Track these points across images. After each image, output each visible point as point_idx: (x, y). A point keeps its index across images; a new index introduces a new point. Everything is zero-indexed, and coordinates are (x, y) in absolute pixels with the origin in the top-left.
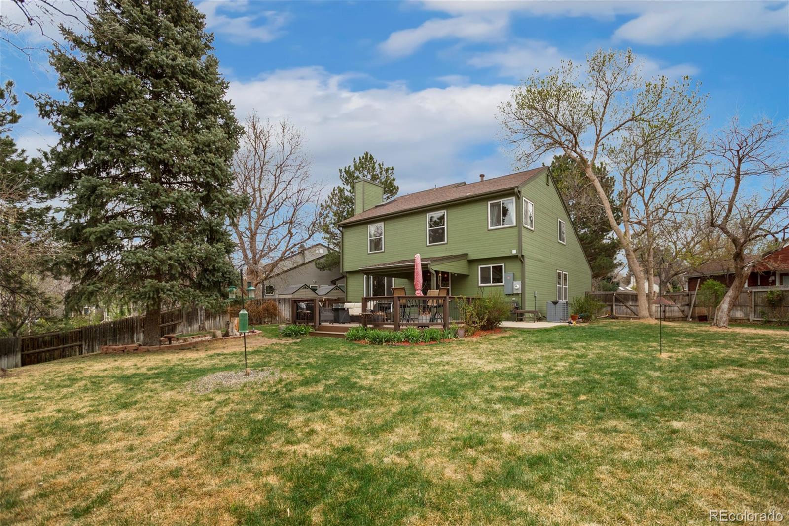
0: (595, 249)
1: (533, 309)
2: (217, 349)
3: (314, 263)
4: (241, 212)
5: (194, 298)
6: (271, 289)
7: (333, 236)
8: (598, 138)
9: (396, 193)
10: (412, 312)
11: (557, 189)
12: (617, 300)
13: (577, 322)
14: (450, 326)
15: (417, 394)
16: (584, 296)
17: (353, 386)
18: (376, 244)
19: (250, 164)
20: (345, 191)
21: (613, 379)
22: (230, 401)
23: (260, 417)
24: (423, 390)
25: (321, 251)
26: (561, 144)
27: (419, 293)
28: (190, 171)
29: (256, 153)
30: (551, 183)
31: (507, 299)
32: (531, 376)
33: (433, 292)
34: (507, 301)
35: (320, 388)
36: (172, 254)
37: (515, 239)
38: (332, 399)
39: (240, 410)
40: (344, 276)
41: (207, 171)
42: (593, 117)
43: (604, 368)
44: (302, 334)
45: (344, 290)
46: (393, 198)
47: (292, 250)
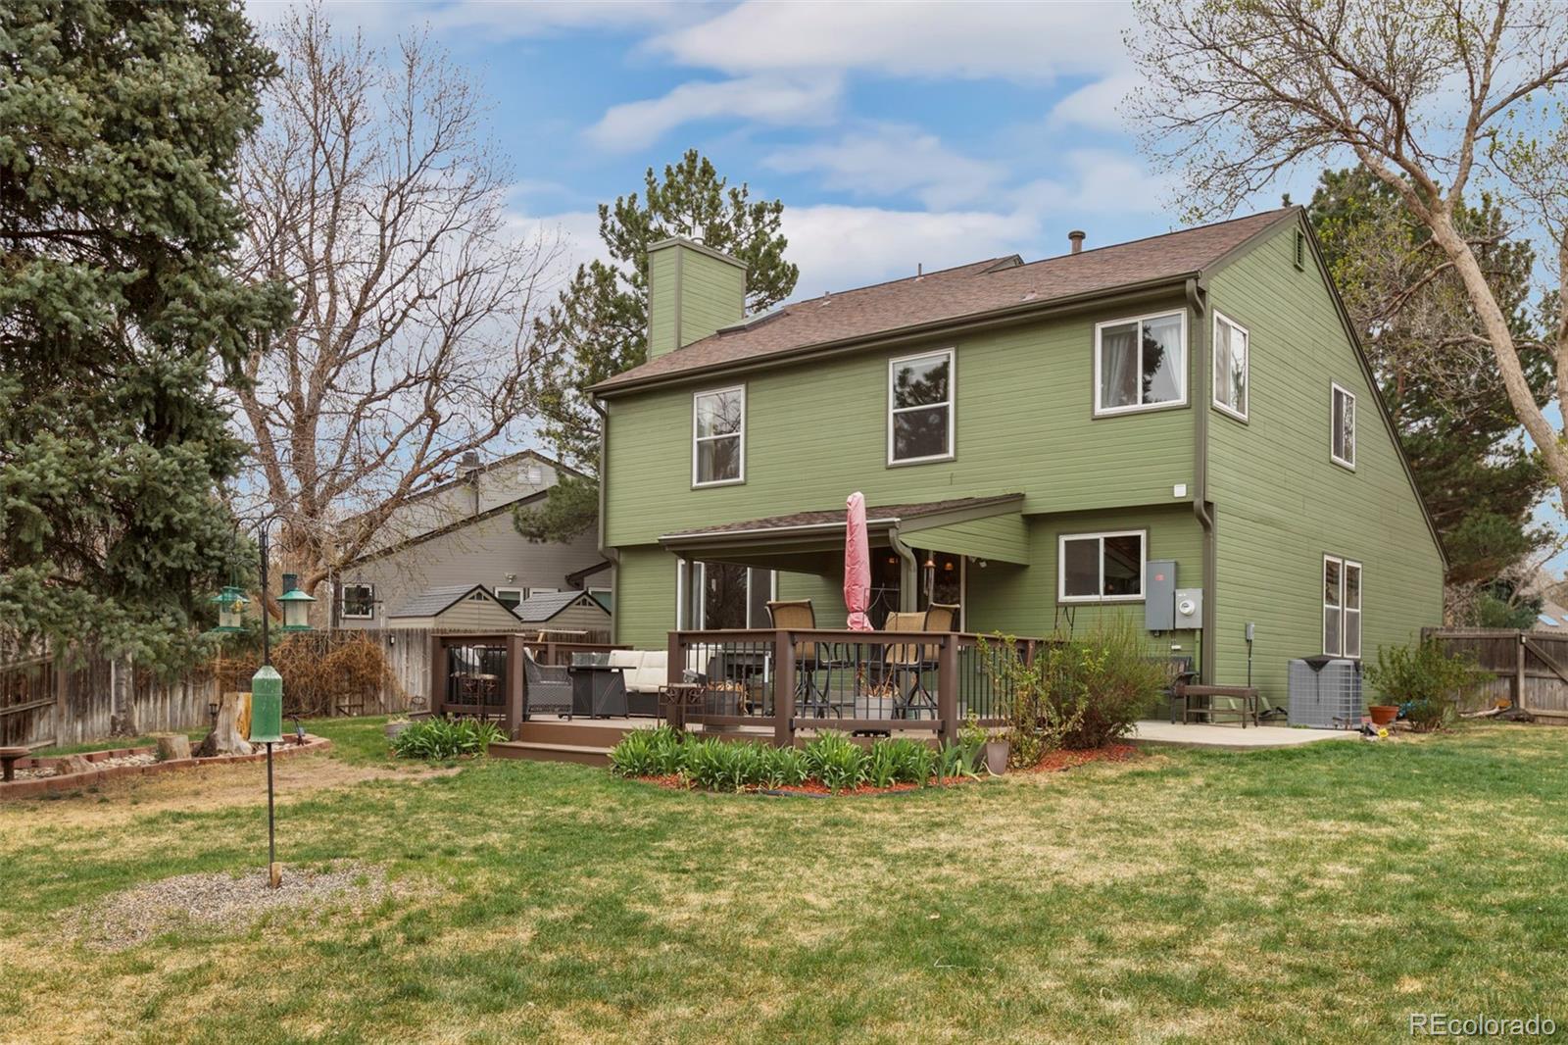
0: (1455, 486)
1: (1240, 683)
2: (172, 797)
3: (509, 516)
4: (266, 341)
5: (96, 626)
6: (362, 600)
7: (575, 426)
8: (1476, 111)
9: (787, 291)
10: (837, 684)
11: (1330, 281)
12: (1533, 659)
13: (1393, 731)
14: (962, 733)
15: (846, 960)
16: (1415, 643)
17: (632, 928)
18: (720, 458)
19: (295, 180)
20: (618, 279)
21: (1516, 926)
22: (213, 975)
23: (316, 1029)
24: (867, 945)
25: (534, 475)
26: (1347, 132)
27: (859, 622)
28: (89, 196)
29: (319, 142)
30: (1309, 263)
31: (1155, 649)
32: (1230, 906)
33: (908, 620)
34: (1154, 654)
35: (523, 933)
36: (23, 474)
37: (1185, 451)
38: (559, 972)
39: (245, 1005)
40: (609, 562)
41: (149, 198)
42: (1461, 41)
43: (1486, 887)
44: (466, 751)
45: (610, 608)
46: (778, 307)
47: (436, 470)
